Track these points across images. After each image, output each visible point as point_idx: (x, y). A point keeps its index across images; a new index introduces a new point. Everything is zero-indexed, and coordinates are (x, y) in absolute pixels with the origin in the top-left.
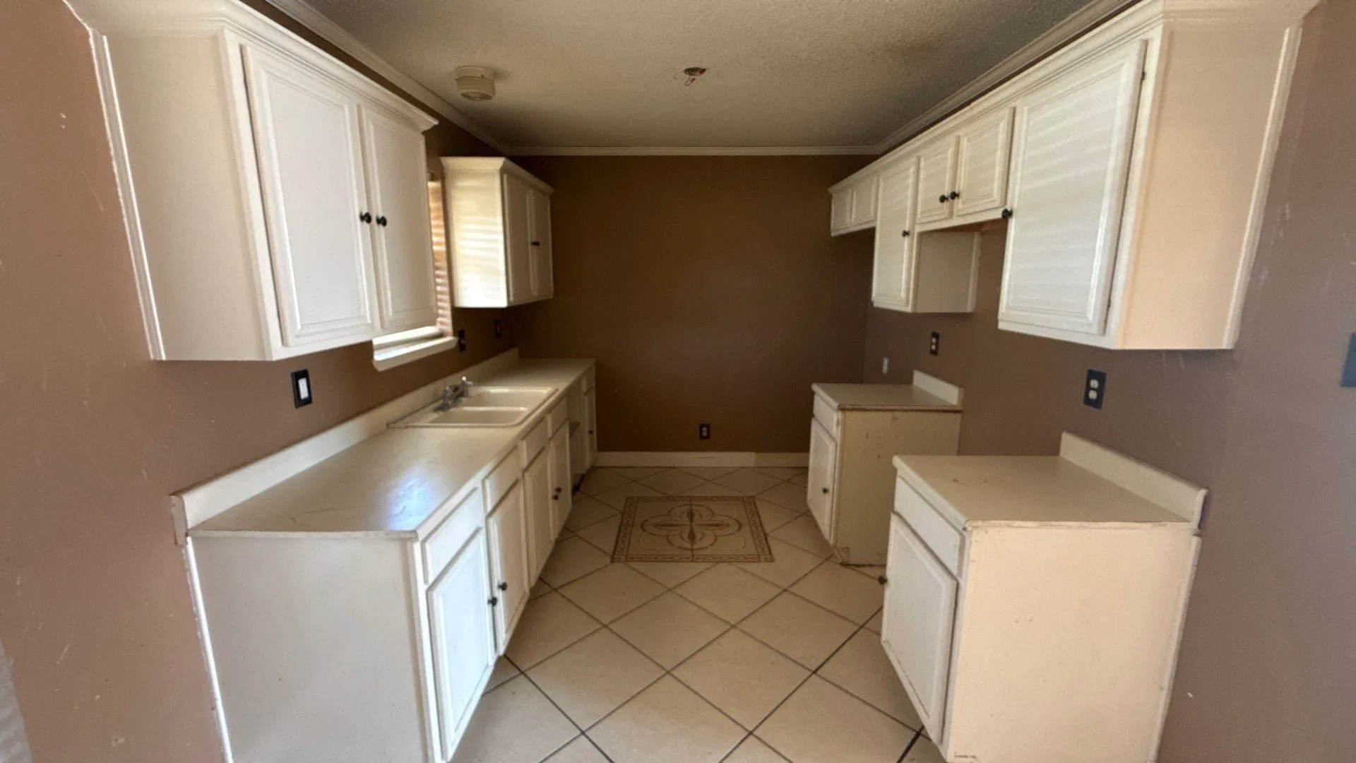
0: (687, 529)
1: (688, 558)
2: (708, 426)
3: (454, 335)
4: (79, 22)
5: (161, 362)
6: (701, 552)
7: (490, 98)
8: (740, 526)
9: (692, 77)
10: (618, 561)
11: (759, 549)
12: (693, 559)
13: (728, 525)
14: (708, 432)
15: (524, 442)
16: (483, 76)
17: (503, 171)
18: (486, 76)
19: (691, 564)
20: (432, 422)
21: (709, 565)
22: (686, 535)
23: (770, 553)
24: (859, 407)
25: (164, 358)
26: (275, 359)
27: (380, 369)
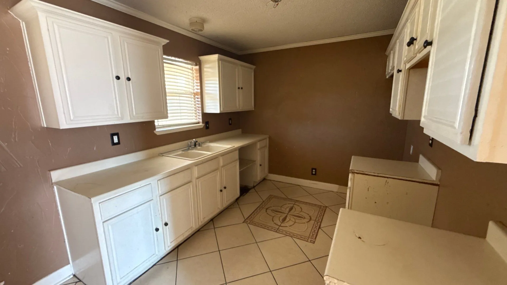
0: (284, 216)
1: (275, 229)
2: (315, 169)
3: (203, 123)
4: (17, 19)
5: (44, 127)
6: (284, 229)
7: (202, 30)
8: (311, 219)
9: (277, 3)
10: (246, 223)
11: (311, 234)
12: (277, 231)
13: (305, 218)
14: (316, 172)
15: (196, 167)
16: (196, 21)
17: (219, 60)
18: (198, 21)
19: (275, 233)
20: (175, 155)
21: (283, 235)
22: (281, 219)
23: (316, 238)
24: (363, 173)
25: (45, 126)
26: (61, 128)
27: (158, 134)
